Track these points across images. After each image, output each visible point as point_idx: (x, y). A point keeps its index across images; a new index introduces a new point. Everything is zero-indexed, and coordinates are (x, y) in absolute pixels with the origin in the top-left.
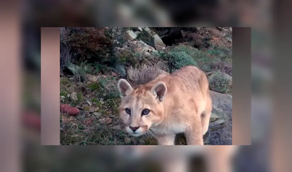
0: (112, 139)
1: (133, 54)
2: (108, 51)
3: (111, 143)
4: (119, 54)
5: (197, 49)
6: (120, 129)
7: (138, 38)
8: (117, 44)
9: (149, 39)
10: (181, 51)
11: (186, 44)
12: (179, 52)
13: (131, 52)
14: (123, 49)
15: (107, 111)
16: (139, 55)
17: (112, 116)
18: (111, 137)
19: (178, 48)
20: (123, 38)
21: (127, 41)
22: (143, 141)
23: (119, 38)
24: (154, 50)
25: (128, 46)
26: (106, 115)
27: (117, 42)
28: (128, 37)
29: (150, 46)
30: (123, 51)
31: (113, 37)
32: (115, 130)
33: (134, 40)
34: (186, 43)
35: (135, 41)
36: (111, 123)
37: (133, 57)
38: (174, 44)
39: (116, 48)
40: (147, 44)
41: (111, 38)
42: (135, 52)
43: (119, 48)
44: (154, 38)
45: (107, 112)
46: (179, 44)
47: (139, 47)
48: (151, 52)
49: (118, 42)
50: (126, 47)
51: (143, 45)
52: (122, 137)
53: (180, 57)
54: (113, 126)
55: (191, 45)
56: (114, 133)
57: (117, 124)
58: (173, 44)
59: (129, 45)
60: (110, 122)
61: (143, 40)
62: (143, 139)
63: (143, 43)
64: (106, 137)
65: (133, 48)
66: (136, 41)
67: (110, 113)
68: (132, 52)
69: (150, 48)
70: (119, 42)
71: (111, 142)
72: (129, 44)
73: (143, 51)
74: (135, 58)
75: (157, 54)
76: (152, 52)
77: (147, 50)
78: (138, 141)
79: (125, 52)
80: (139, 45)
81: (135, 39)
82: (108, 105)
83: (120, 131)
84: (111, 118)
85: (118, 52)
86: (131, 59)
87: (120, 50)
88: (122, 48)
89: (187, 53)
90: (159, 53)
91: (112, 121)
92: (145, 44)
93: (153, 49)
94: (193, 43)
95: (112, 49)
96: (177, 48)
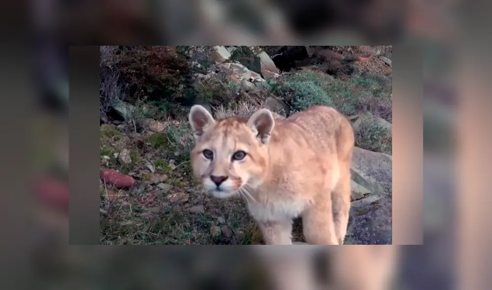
0: (189, 228)
1: (225, 86)
2: (183, 79)
3: (188, 235)
4: (201, 85)
5: (332, 77)
6: (203, 212)
7: (233, 58)
8: (197, 68)
9: (252, 60)
10: (306, 80)
11: (313, 69)
12: (302, 81)
13: (220, 81)
14: (208, 76)
15: (182, 180)
16: (235, 86)
17: (189, 190)
18: (188, 224)
19: (300, 75)
20: (207, 58)
21: (215, 64)
22: (241, 232)
23: (201, 58)
24: (260, 79)
25: (217, 72)
26: (178, 188)
27: (197, 64)
28: (216, 56)
29: (253, 72)
30: (209, 79)
31: (191, 56)
32: (194, 213)
33: (227, 61)
34: (314, 66)
35: (227, 63)
36: (187, 202)
37: (224, 90)
38: (294, 68)
39: (195, 75)
40: (249, 69)
41: (188, 58)
42: (227, 83)
43: (201, 75)
44: (259, 58)
45: (182, 183)
46: (302, 68)
47: (235, 74)
48: (255, 81)
49: (199, 66)
50: (213, 73)
51: (241, 70)
52: (206, 226)
53: (304, 90)
54: (191, 207)
55: (321, 70)
56: (192, 218)
57: (198, 203)
58: (292, 69)
59: (218, 70)
60: (186, 200)
61: (241, 62)
62: (242, 228)
63: (241, 66)
64: (179, 224)
65: (224, 75)
66: (230, 64)
67: (185, 184)
68: (223, 82)
69: (253, 75)
70: (201, 64)
71: (187, 233)
72: (218, 68)
73: (241, 80)
74: (228, 92)
75: (266, 86)
76: (257, 82)
77: (248, 78)
78: (233, 232)
79: (211, 81)
80: (235, 70)
81: (229, 60)
82: (183, 171)
83: (202, 214)
84: (188, 192)
85: (200, 82)
86: (221, 93)
87: (202, 79)
88: (205, 74)
89: (316, 83)
90: (268, 83)
91: (189, 198)
92: (246, 69)
93: (259, 76)
94: (325, 67)
95: (189, 78)
96: (298, 76)
